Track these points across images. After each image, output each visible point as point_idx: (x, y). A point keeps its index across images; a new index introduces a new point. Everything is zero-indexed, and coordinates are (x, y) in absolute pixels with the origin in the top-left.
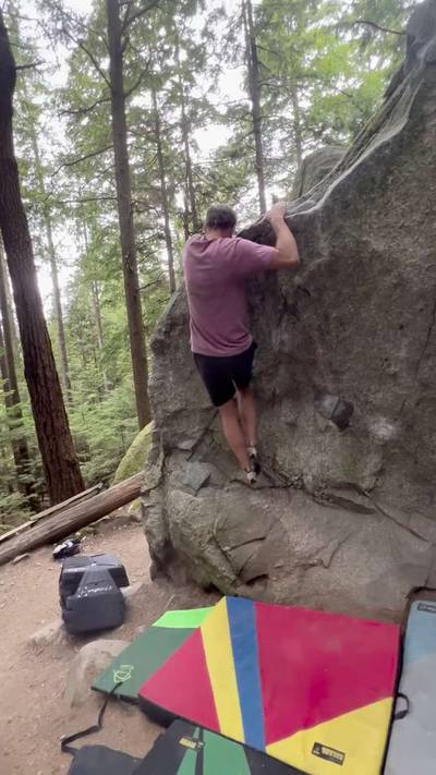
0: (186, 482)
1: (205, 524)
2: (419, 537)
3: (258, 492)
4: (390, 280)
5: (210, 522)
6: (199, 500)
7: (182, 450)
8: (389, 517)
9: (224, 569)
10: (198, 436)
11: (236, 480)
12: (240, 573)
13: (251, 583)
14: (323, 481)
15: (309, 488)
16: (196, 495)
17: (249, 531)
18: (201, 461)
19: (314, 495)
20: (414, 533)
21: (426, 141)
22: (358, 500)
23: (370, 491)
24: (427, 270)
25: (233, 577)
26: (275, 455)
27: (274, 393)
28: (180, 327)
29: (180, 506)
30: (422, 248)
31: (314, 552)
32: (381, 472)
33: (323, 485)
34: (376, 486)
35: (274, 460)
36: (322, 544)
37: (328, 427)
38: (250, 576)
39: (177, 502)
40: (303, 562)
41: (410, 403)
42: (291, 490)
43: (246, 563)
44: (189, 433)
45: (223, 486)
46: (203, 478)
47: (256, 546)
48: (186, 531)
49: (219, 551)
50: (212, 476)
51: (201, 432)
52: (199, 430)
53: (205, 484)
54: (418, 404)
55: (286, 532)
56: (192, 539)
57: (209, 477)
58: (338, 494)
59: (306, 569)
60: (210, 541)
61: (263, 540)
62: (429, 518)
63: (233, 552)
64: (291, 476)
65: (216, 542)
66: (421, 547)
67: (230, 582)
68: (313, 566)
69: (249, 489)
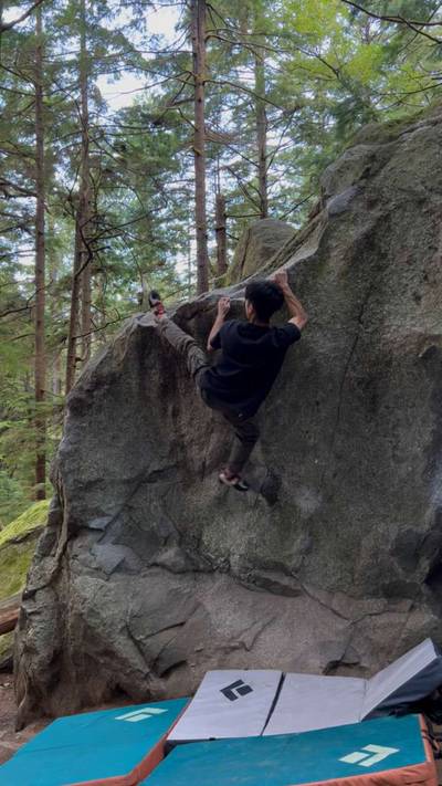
0: (94, 565)
1: (116, 612)
2: (339, 615)
3: (179, 576)
4: (307, 363)
5: (124, 608)
6: (112, 585)
7: (93, 529)
8: (313, 598)
9: (137, 662)
10: (113, 513)
11: (155, 565)
12: (154, 664)
13: (166, 674)
14: (250, 561)
15: (235, 569)
16: (107, 580)
17: (169, 616)
18: (114, 543)
19: (239, 578)
20: (335, 612)
21: (331, 265)
22: (286, 581)
23: (297, 571)
24: (334, 358)
25: (147, 670)
26: (201, 535)
27: (204, 463)
28: (106, 387)
29: (88, 594)
30: (330, 342)
31: (235, 634)
32: (308, 551)
33: (250, 566)
34: (302, 565)
35: (199, 540)
36: (244, 626)
37: (257, 501)
38: (163, 666)
39: (84, 589)
40: (224, 644)
41: (329, 474)
42: (217, 574)
43: (163, 650)
44: (104, 509)
45: (139, 572)
46: (116, 561)
47: (173, 632)
48: (92, 621)
49: (131, 643)
50: (127, 560)
51: (119, 508)
52: (116, 505)
53: (119, 568)
54: (335, 475)
55: (208, 614)
56: (99, 630)
57: (123, 561)
58: (265, 575)
59: (227, 653)
60: (123, 629)
61: (182, 624)
62: (351, 596)
63: (149, 641)
64: (217, 557)
65: (128, 631)
66: (341, 625)
67: (143, 676)
68: (234, 648)
69: (169, 574)
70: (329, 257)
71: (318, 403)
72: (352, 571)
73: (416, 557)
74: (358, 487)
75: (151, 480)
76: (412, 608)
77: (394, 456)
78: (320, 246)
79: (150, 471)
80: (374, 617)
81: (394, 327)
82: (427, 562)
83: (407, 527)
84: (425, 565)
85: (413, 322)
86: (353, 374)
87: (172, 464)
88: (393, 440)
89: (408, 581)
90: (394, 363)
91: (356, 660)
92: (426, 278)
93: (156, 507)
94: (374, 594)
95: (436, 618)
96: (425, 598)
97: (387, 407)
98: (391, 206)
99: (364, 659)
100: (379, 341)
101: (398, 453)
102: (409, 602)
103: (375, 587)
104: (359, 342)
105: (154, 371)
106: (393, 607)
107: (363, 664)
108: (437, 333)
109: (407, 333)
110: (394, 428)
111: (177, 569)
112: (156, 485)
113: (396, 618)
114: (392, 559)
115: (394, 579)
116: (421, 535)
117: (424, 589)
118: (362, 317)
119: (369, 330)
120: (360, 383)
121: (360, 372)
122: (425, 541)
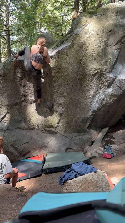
1: (9, 140)
3: (26, 130)
5: (11, 140)
6: (6, 134)
8: (60, 134)
9: (16, 153)
10: (4, 114)
11: (18, 128)
13: (24, 156)
15: (40, 128)
16: (5, 132)
17: (24, 141)
18: (5, 123)
19: (41, 130)
20: (67, 137)
21: (74, 48)
22: (54, 130)
23: (57, 127)
24: (73, 73)
25: (19, 155)
27: (32, 100)
28: (2, 77)
30: (73, 68)
31: (43, 144)
32: (59, 122)
33: (45, 127)
35: (30, 121)
37: (47, 111)
38: (24, 153)
40: (40, 146)
41: (67, 103)
42: (35, 130)
43: (23, 149)
44: (1, 113)
45: (13, 130)
47: (26, 145)
49: (13, 148)
50: (9, 127)
52: (5, 112)
53: (7, 129)
54: (69, 103)
55: (35, 139)
58: (49, 129)
59: (41, 148)
60: (11, 145)
61: (28, 142)
62: (69, 133)
63: (19, 147)
64: (35, 125)
65: (13, 145)
66: (68, 140)
67: (17, 157)
68: (43, 147)
69: (22, 130)
70: (74, 46)
71: (67, 85)
72: (70, 127)
73: (86, 122)
74: (74, 106)
75: (15, 105)
76: (84, 135)
78: (72, 43)
80: (75, 137)
81: (89, 66)
83: (85, 116)
84: (88, 124)
85: (93, 65)
86: (78, 77)
88: (84, 94)
89: (84, 128)
90: (88, 75)
91: (72, 147)
92: (97, 54)
93: (17, 113)
94: (74, 132)
96: (87, 132)
97: (84, 86)
98: (91, 34)
99: (73, 147)
100: (85, 69)
101: (85, 97)
102: (83, 133)
103: (75, 130)
104: (80, 69)
105: (18, 73)
106: (79, 135)
107: (73, 148)
108: (99, 68)
109: (92, 68)
110: (85, 91)
111: (24, 129)
112: (16, 106)
113: (80, 137)
114: (81, 123)
115: (80, 128)
117: (87, 130)
118: (81, 63)
119: (83, 66)
120: (79, 80)
121: (79, 77)
122: (89, 118)
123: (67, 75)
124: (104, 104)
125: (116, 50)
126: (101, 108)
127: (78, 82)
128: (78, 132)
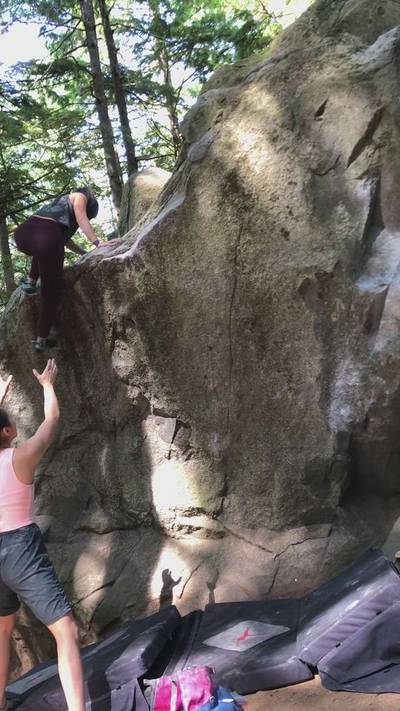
2: (264, 549)
3: (104, 536)
4: (191, 313)
8: (237, 536)
11: (81, 529)
12: (90, 627)
14: (172, 511)
15: (159, 520)
17: (98, 578)
19: (165, 529)
20: (259, 548)
21: (200, 211)
22: (209, 525)
23: (218, 513)
24: (218, 302)
26: (121, 493)
31: (166, 584)
32: (225, 491)
33: (173, 515)
34: (223, 507)
35: (121, 498)
37: (171, 451)
41: (233, 415)
42: (142, 530)
43: (95, 612)
45: (65, 539)
54: (239, 416)
55: (137, 569)
57: (49, 531)
58: (190, 522)
61: (112, 584)
62: (272, 530)
63: (82, 605)
64: (140, 512)
66: (266, 559)
69: (95, 536)
70: (197, 204)
71: (211, 348)
72: (270, 505)
73: (327, 481)
75: (66, 446)
76: (331, 532)
77: (290, 389)
78: (187, 195)
79: (62, 438)
80: (296, 547)
81: (268, 265)
82: (337, 486)
83: (313, 456)
84: (336, 488)
85: (285, 258)
86: (238, 316)
87: (84, 427)
88: (286, 373)
89: (323, 507)
90: (275, 299)
92: (291, 213)
94: (293, 524)
95: (353, 538)
96: (340, 522)
97: (276, 343)
98: (247, 147)
101: (293, 385)
102: (328, 526)
103: (293, 518)
104: (238, 284)
106: (314, 534)
108: (308, 265)
109: (282, 269)
110: (285, 362)
111: (100, 530)
112: (70, 451)
113: (317, 544)
114: (304, 487)
115: (311, 507)
116: (327, 461)
117: (339, 511)
118: (238, 259)
119: (246, 271)
120: (246, 323)
121: (245, 311)
122: (332, 465)
123: (198, 316)
124: (372, 401)
125: (360, 178)
126: (367, 421)
127: (247, 331)
128: (306, 525)
